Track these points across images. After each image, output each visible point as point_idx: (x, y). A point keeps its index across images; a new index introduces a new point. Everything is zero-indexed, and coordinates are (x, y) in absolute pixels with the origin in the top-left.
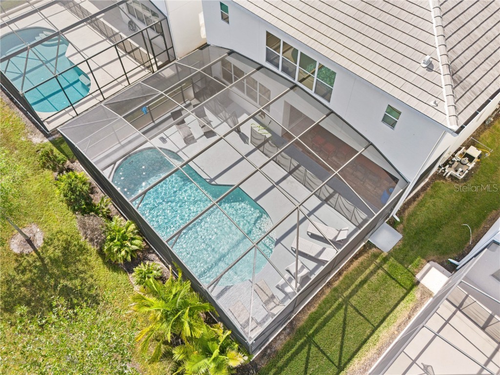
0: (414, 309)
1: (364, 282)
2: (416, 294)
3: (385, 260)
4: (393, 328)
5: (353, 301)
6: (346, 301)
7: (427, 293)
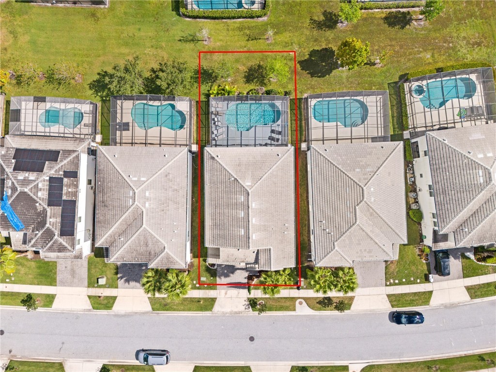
0: (193, 137)
1: (206, 134)
2: (195, 141)
3: (205, 143)
4: (194, 130)
5: (204, 128)
6: (206, 127)
7: (193, 143)
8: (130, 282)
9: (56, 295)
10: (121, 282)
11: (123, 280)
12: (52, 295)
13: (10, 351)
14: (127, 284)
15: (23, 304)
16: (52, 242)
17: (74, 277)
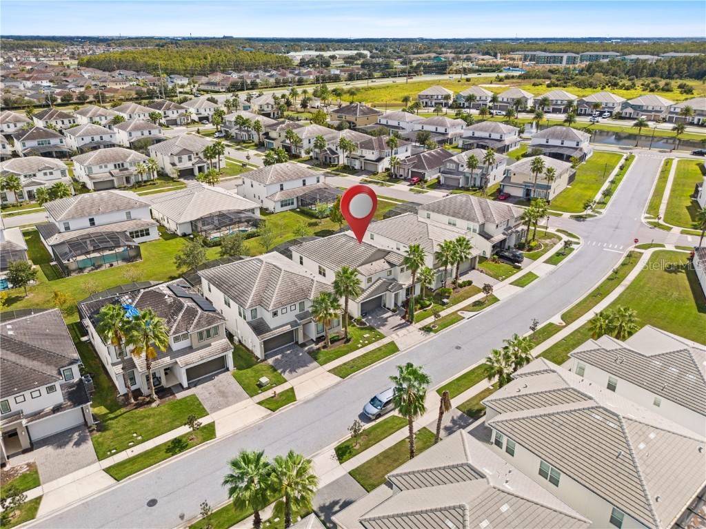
8: (297, 370)
9: (214, 422)
10: (286, 375)
11: (287, 373)
12: (209, 424)
13: (182, 517)
14: (294, 374)
15: (171, 453)
16: (197, 317)
17: (227, 397)
